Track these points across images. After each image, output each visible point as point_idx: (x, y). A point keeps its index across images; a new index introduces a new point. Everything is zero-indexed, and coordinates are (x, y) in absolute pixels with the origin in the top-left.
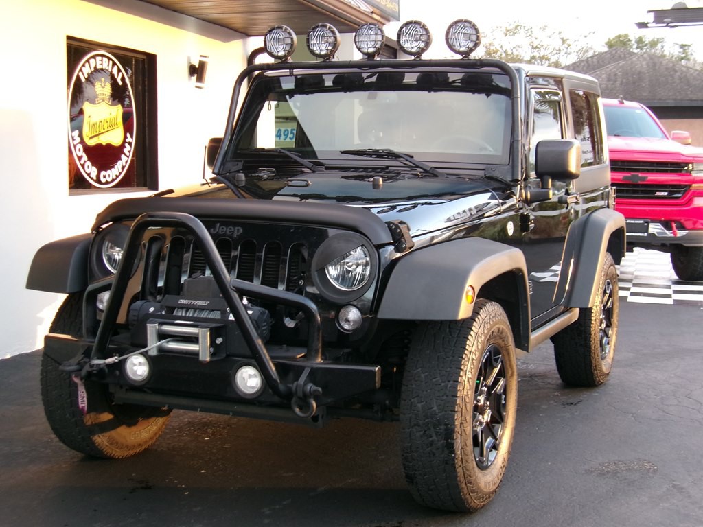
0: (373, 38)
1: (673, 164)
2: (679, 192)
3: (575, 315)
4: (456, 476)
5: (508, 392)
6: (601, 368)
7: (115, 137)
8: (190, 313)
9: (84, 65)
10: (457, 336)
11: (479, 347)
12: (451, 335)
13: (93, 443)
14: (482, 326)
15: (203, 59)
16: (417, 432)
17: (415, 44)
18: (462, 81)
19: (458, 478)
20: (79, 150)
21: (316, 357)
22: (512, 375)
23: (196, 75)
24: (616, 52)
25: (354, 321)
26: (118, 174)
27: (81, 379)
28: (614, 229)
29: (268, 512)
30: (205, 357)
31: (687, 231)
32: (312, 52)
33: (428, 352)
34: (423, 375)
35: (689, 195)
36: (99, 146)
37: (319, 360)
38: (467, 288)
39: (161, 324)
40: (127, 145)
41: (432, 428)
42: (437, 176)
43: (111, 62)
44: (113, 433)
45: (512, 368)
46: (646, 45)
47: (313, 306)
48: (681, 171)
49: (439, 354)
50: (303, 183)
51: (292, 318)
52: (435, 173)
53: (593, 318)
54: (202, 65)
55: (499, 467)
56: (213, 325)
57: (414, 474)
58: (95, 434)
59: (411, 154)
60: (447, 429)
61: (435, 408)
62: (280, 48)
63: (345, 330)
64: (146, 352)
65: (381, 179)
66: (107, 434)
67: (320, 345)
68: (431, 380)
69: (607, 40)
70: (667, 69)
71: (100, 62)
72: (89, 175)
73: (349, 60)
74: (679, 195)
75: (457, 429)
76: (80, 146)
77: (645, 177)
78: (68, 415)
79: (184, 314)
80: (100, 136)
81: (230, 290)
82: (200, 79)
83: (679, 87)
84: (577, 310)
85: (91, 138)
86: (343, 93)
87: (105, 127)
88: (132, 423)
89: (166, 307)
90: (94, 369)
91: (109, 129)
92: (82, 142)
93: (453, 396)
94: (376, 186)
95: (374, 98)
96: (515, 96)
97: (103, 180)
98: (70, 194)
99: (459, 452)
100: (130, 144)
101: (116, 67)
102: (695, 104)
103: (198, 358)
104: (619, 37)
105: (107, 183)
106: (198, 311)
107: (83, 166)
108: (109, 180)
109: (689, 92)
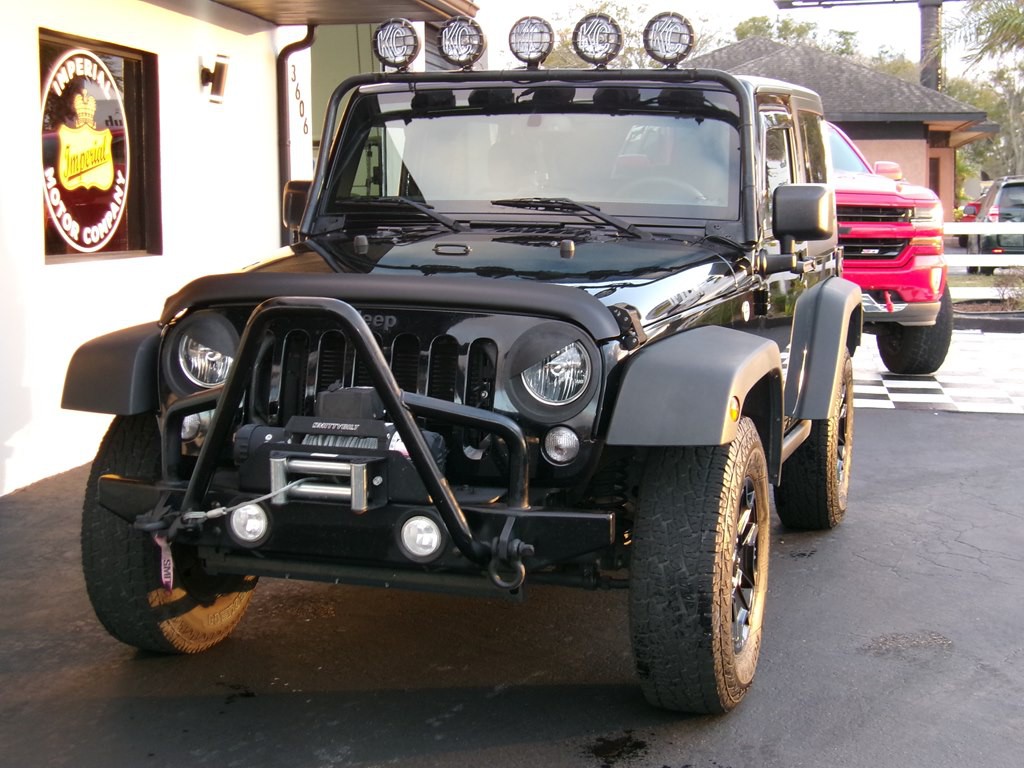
0: (537, 37)
1: (886, 209)
2: (894, 249)
3: (806, 429)
4: (713, 664)
5: (760, 543)
6: (838, 503)
7: (101, 176)
8: (330, 442)
9: (59, 71)
10: (709, 467)
11: (739, 482)
12: (700, 465)
13: (161, 632)
14: (740, 452)
15: (221, 61)
16: (658, 603)
17: (599, 47)
18: (660, 100)
19: (715, 667)
20: (55, 197)
21: (521, 502)
22: (765, 519)
23: (210, 84)
24: (754, 44)
25: (569, 449)
26: (107, 232)
27: (168, 541)
28: (853, 307)
29: (437, 724)
30: (360, 505)
31: (906, 305)
32: (446, 57)
33: (670, 489)
34: (664, 524)
35: (908, 252)
36: (82, 189)
37: (526, 506)
38: (731, 399)
39: (291, 458)
40: (118, 188)
41: (680, 599)
42: (639, 237)
43: (95, 66)
44: (186, 617)
45: (765, 510)
46: (792, 33)
47: (515, 427)
48: (896, 219)
49: (685, 494)
50: (461, 250)
51: (476, 446)
52: (636, 232)
53: (830, 434)
54: (220, 68)
55: (753, 649)
56: (370, 459)
57: (652, 663)
58: (162, 620)
59: (597, 206)
60: (701, 599)
61: (684, 569)
62: (398, 52)
63: (555, 461)
64: (269, 500)
65: (572, 243)
66: (179, 619)
67: (527, 485)
68: (677, 529)
69: (736, 25)
70: (830, 68)
71: (81, 66)
72: (67, 232)
73: (501, 69)
74: (895, 254)
75: (716, 598)
76: (56, 191)
77: (848, 229)
78: (124, 593)
79: (320, 444)
80: (83, 176)
81: (402, 408)
82: (217, 90)
83: (847, 94)
84: (810, 422)
85: (71, 178)
86: (485, 117)
87: (89, 162)
88: (208, 602)
89: (294, 433)
90: (188, 525)
91: (94, 165)
92: (59, 186)
93: (709, 552)
94: (565, 253)
95: (537, 124)
96: (746, 122)
97: (87, 241)
98: (47, 263)
99: (717, 631)
100: (122, 186)
101: (102, 74)
102: (871, 119)
103: (350, 507)
104: (754, 20)
105: (93, 244)
106: (340, 438)
107: (60, 220)
108: (96, 240)
109: (862, 101)
